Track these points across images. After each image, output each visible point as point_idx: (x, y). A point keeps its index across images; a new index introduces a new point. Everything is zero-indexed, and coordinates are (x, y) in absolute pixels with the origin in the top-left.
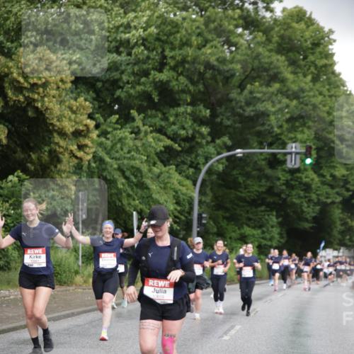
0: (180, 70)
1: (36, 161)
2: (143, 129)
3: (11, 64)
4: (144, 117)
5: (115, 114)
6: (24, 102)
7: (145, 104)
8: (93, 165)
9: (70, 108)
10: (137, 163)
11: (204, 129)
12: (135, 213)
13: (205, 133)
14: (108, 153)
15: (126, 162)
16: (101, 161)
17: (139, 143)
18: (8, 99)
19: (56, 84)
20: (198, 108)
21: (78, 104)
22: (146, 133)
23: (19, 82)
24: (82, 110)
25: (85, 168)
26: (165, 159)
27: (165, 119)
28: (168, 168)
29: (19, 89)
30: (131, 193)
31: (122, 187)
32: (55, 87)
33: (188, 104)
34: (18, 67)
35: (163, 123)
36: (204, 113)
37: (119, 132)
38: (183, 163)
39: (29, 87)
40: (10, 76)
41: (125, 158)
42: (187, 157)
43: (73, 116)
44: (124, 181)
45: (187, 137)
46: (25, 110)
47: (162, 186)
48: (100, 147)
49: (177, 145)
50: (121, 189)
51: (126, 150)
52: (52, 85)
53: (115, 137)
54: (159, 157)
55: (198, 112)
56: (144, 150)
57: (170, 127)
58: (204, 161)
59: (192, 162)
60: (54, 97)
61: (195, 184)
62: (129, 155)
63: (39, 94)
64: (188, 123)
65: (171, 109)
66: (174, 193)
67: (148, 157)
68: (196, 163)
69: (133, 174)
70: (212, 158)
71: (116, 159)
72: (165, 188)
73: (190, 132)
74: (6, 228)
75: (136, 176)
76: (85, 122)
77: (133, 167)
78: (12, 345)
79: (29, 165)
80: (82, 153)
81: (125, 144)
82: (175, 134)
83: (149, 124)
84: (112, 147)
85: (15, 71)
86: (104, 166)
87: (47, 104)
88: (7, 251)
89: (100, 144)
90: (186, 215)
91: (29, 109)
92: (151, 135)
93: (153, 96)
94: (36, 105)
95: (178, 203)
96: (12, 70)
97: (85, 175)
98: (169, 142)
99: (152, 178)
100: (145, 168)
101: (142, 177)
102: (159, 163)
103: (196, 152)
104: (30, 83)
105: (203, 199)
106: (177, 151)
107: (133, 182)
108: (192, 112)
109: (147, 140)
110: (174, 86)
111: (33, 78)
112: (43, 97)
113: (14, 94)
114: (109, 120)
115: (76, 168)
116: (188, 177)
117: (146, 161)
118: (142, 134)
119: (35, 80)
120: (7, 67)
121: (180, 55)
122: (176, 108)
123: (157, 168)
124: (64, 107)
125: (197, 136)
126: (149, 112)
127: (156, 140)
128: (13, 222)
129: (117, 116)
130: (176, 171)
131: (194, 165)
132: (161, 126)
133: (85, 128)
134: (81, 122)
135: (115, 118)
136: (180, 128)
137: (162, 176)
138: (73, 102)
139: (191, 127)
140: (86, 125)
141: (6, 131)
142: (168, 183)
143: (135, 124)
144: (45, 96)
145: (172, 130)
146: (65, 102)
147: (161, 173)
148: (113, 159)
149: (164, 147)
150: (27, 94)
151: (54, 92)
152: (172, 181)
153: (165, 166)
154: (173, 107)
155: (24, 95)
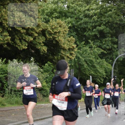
0: (107, 25)
1: (56, 59)
2: (93, 46)
3: (48, 25)
4: (94, 42)
5: (84, 41)
6: (52, 39)
7: (94, 38)
8: (76, 60)
9: (68, 40)
10: (91, 59)
11: (115, 46)
12: (91, 76)
13: (116, 47)
14: (81, 55)
15: (87, 58)
16: (79, 58)
17: (92, 51)
18: (47, 38)
19: (63, 32)
20: (113, 38)
21: (70, 39)
22: (94, 48)
23: (50, 32)
24: (72, 41)
25: (73, 61)
26: (101, 57)
27: (101, 42)
28: (102, 60)
29: (50, 34)
30: (89, 69)
31: (86, 67)
32: (63, 33)
33: (109, 37)
34: (50, 27)
35: (101, 44)
36: (115, 40)
37: (85, 48)
38: (108, 58)
39: (54, 33)
40: (47, 30)
41: (87, 57)
42: (109, 56)
43: (69, 43)
44: (86, 65)
45: (109, 49)
46: (52, 41)
47: (100, 66)
48: (78, 53)
49: (105, 52)
50: (86, 68)
51: (87, 54)
52: (62, 32)
53: (83, 50)
54: (99, 56)
55: (113, 40)
56: (94, 54)
57: (103, 45)
58: (115, 57)
59: (111, 58)
60: (62, 36)
61: (112, 65)
62: (88, 56)
63: (57, 35)
64: (110, 44)
65: (104, 39)
66: (105, 69)
67: (95, 56)
68: (112, 57)
69: (90, 63)
70: (118, 56)
71: (84, 57)
72: (101, 67)
73: (110, 47)
74: (46, 82)
75: (91, 63)
76: (72, 46)
77: (90, 60)
78: (50, 123)
79: (54, 60)
80: (71, 56)
81: (87, 52)
82: (105, 48)
83: (95, 44)
84: (82, 53)
85: (49, 28)
86: (79, 60)
87: (59, 39)
88: (47, 90)
89: (78, 52)
90: (109, 76)
91: (54, 41)
92: (96, 48)
93: (98, 35)
94: (56, 39)
95: (106, 72)
96: (48, 27)
97: (73, 63)
98: (102, 51)
99: (97, 64)
100: (94, 60)
101: (93, 63)
102: (99, 58)
103: (113, 54)
104: (54, 32)
105: (115, 71)
106: (105, 54)
107: (90, 65)
108: (111, 40)
109: (95, 50)
110: (105, 31)
111: (55, 30)
112: (58, 37)
113: (49, 36)
114: (81, 44)
115: (70, 61)
116: (109, 63)
117: (95, 57)
118: (93, 48)
119: (56, 31)
120: (47, 27)
121: (107, 20)
122: (105, 39)
123: (98, 60)
124: (65, 40)
125: (113, 48)
126: (96, 40)
127: (98, 50)
128: (49, 80)
129: (84, 42)
130: (105, 61)
131: (112, 59)
132: (100, 45)
133: (72, 48)
134: (71, 45)
135: (83, 43)
136: (107, 46)
137: (101, 62)
138: (69, 38)
139: (110, 45)
140: (73, 47)
141: (47, 49)
142: (102, 65)
143: (91, 45)
144: (59, 36)
145: (104, 46)
146: (66, 38)
147: (100, 62)
148: (83, 57)
149: (101, 52)
150: (53, 36)
151: (62, 34)
152: (104, 64)
153: (101, 59)
154: (104, 38)
155: (52, 36)
